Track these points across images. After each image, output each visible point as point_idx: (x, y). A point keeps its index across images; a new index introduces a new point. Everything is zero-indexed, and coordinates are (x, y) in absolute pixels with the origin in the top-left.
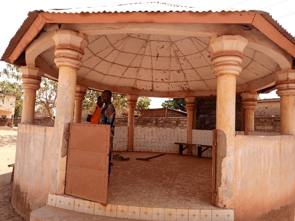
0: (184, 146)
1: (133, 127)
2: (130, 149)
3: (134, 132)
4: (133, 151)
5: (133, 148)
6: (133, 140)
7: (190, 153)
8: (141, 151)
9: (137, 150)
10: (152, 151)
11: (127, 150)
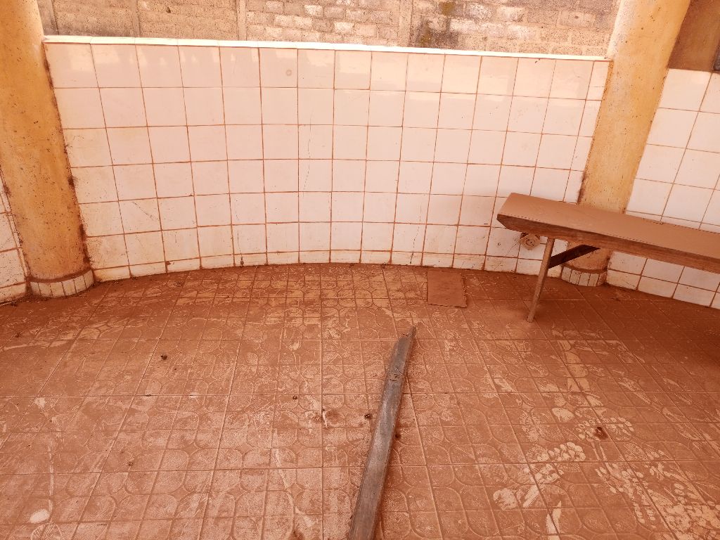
1: (37, 47)
2: (60, 275)
3: (55, 105)
4: (97, 284)
5: (87, 259)
6: (71, 182)
7: (590, 272)
8: (172, 268)
9: (138, 271)
10: (271, 262)
11: (28, 288)
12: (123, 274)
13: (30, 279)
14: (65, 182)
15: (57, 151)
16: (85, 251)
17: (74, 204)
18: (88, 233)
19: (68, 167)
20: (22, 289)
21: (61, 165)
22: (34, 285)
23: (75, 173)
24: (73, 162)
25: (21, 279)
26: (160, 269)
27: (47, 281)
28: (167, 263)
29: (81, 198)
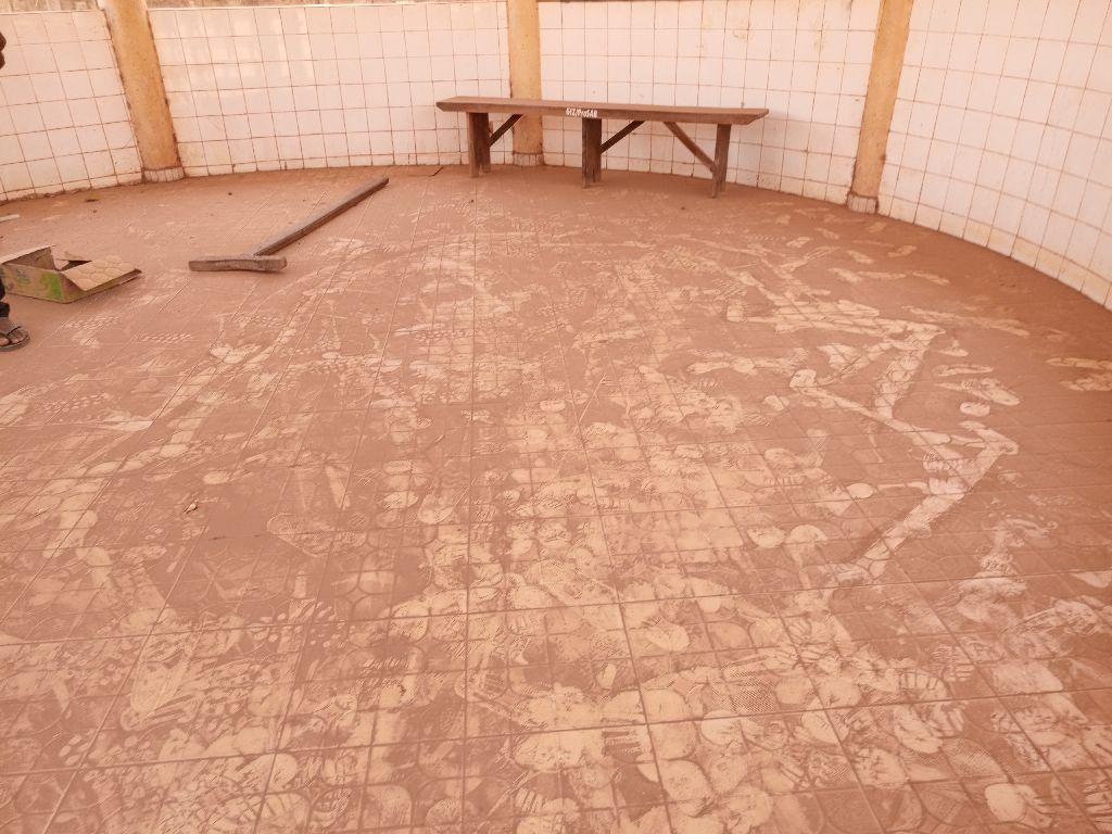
0: (496, 121)
1: (144, 13)
2: (163, 166)
3: (155, 51)
4: (186, 177)
5: (179, 159)
6: (167, 102)
7: (529, 154)
8: (237, 169)
9: (214, 171)
10: (307, 166)
11: (143, 176)
12: (202, 172)
13: (144, 169)
14: (163, 101)
15: (158, 81)
16: (177, 153)
17: (169, 118)
18: (179, 139)
19: (164, 92)
20: (139, 177)
21: (160, 89)
22: (147, 173)
23: (169, 96)
24: (167, 89)
25: (139, 169)
26: (228, 170)
27: (155, 170)
28: (233, 166)
29: (173, 114)
